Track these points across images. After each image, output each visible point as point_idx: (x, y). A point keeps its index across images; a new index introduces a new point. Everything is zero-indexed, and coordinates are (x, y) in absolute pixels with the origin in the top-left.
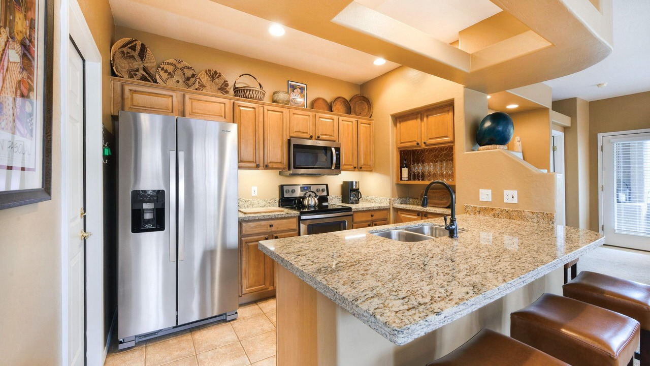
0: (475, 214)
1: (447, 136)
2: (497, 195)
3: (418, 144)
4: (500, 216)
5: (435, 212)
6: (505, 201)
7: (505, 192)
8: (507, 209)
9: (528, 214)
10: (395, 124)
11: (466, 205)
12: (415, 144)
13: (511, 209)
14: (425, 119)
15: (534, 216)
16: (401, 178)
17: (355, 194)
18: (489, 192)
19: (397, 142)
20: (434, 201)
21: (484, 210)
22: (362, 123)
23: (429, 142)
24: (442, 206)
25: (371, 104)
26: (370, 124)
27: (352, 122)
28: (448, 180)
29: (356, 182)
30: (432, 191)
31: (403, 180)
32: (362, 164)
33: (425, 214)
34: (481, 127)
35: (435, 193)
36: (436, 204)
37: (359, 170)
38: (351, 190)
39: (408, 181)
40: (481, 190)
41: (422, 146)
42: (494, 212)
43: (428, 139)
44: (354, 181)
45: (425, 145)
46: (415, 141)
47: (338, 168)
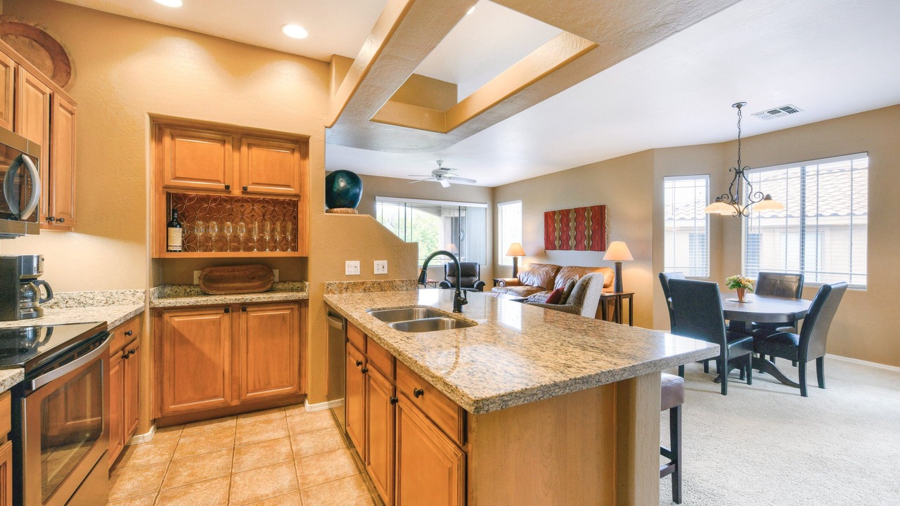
0: (340, 292)
1: (289, 186)
2: (367, 267)
3: (227, 187)
4: (371, 289)
5: (270, 300)
6: (376, 272)
7: (376, 262)
8: (379, 281)
9: (399, 283)
10: (155, 136)
11: (328, 282)
12: (222, 186)
13: (383, 281)
14: (244, 149)
15: (404, 284)
16: (167, 246)
17: (32, 289)
18: (357, 263)
19: (160, 173)
20: (232, 285)
21: (352, 286)
22: (61, 105)
23: (251, 188)
24: (256, 291)
25: (72, 65)
26: (72, 114)
27: (43, 93)
28: (286, 250)
29: (38, 257)
30: (230, 268)
31: (171, 251)
32: (59, 211)
33: (244, 307)
34: (336, 183)
35: (235, 271)
36: (240, 289)
37: (51, 227)
38: (22, 280)
39: (182, 253)
40: (347, 262)
41: (236, 192)
42: (364, 286)
43: (251, 183)
44: (35, 255)
45: (243, 193)
46: (219, 181)
47: (34, 218)
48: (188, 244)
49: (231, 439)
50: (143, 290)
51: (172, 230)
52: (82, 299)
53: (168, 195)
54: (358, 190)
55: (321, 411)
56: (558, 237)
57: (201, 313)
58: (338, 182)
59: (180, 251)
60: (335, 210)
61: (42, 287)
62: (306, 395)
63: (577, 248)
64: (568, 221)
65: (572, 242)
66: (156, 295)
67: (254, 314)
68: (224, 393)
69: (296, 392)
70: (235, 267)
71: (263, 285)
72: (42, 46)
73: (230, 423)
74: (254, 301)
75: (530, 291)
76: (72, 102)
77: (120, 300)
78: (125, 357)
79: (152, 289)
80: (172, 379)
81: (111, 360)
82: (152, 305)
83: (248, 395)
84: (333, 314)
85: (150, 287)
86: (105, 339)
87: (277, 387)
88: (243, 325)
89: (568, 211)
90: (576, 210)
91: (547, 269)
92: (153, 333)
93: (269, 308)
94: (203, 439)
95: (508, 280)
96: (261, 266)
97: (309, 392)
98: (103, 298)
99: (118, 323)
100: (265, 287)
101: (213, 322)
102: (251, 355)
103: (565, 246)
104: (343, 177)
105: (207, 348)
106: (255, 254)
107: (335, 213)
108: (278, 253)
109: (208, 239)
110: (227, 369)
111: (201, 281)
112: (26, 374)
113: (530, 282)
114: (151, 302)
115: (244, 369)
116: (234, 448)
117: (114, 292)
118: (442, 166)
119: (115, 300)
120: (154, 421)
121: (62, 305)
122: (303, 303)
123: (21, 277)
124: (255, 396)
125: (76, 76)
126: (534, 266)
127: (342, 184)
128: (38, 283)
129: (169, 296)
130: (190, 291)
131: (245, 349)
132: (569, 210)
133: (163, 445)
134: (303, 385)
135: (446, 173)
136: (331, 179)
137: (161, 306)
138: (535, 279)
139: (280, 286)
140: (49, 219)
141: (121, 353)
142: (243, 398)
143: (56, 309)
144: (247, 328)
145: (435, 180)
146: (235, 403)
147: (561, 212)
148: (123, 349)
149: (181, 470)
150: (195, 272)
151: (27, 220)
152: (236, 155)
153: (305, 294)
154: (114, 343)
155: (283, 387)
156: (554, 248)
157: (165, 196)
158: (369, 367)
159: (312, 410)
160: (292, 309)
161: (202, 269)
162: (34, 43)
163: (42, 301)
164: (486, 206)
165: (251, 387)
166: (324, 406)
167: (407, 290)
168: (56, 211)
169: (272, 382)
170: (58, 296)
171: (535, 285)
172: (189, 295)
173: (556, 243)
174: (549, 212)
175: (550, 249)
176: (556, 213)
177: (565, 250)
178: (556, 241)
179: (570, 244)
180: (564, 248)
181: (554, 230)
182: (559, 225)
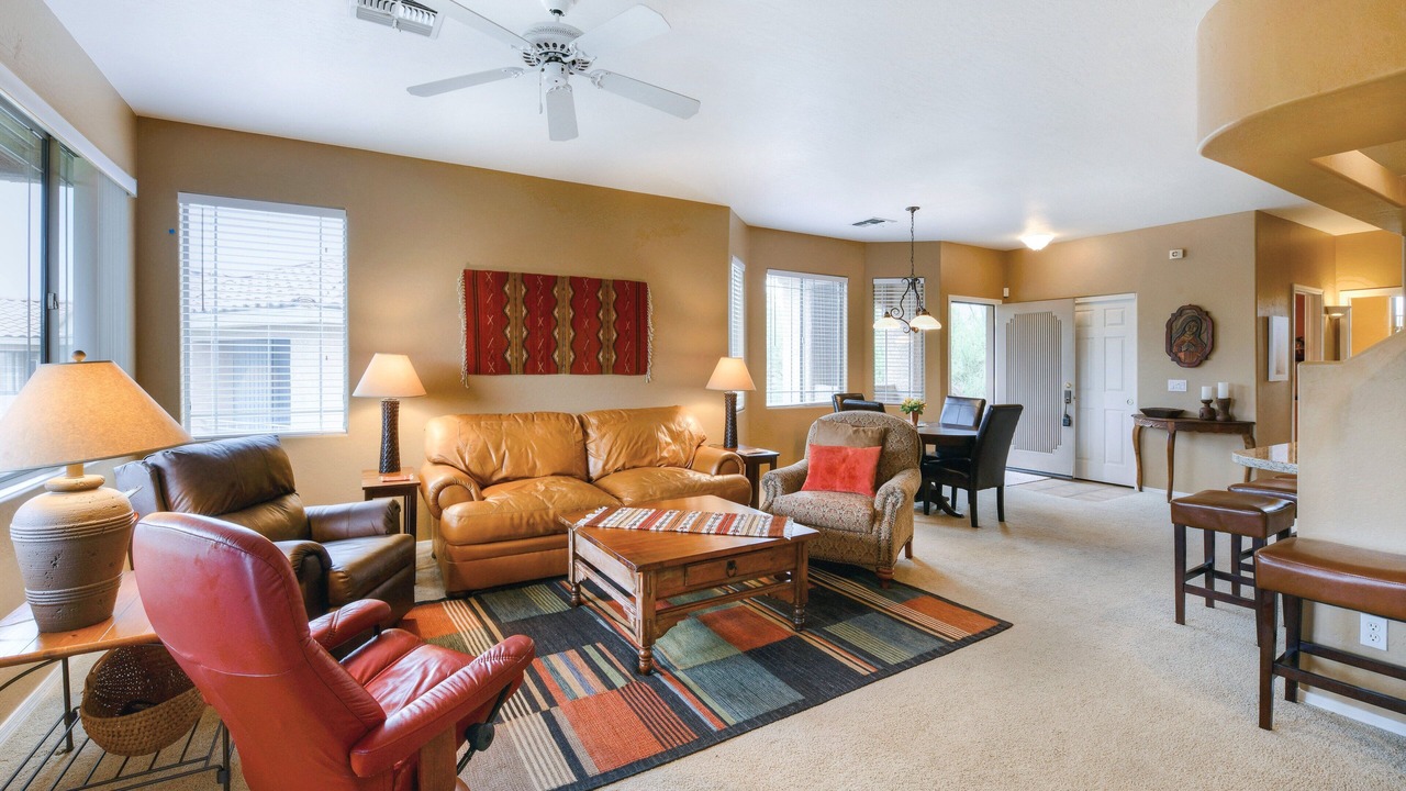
56: (515, 341)
63: (576, 369)
64: (552, 302)
65: (565, 354)
89: (550, 280)
90: (576, 282)
103: (540, 361)
132: (556, 277)
147: (529, 279)
156: (504, 368)
173: (508, 355)
174: (484, 272)
175: (491, 374)
176: (511, 279)
177: (541, 373)
178: (509, 353)
179: (557, 359)
180: (538, 368)
181: (503, 321)
182: (522, 311)
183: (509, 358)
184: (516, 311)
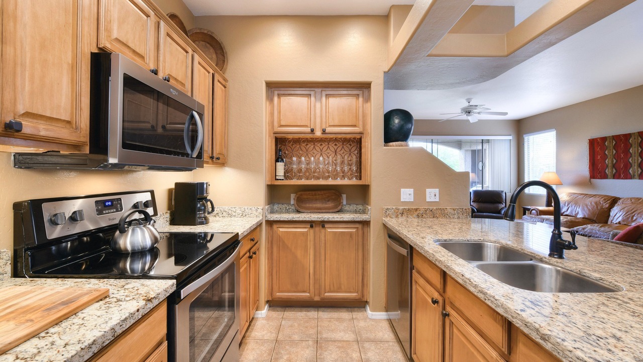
0: (397, 216)
1: (355, 126)
2: (420, 194)
3: (312, 130)
4: (424, 215)
5: (341, 220)
6: (428, 200)
7: (428, 191)
8: (431, 208)
9: (450, 211)
10: (270, 98)
11: (386, 207)
12: (308, 130)
13: (435, 208)
14: (323, 99)
15: (456, 212)
16: (276, 176)
17: (204, 205)
18: (411, 191)
19: (272, 123)
20: (314, 205)
21: (407, 212)
22: (219, 81)
23: (328, 130)
24: (331, 211)
25: (225, 55)
26: (225, 87)
27: (209, 72)
28: (352, 178)
29: (207, 183)
30: (313, 192)
31: (278, 180)
32: (218, 152)
33: (323, 224)
34: (392, 120)
35: (316, 195)
36: (320, 209)
37: (213, 163)
38: (199, 199)
39: (284, 181)
40: (402, 190)
41: (318, 133)
42: (418, 212)
43: (327, 126)
44: (205, 182)
45: (322, 133)
46: (306, 126)
47: (200, 156)
48: (288, 174)
49: (315, 330)
50: (262, 208)
51: (278, 164)
52: (230, 212)
53: (277, 139)
54: (410, 125)
55: (380, 320)
56: (610, 165)
57: (295, 226)
58: (393, 120)
59: (283, 180)
60: (391, 144)
61: (209, 203)
62: (367, 302)
63: (641, 177)
64: (628, 146)
65: (634, 170)
66: (269, 211)
67: (330, 230)
68: (309, 290)
69: (360, 299)
70: (317, 192)
71: (336, 207)
72: (211, 46)
73: (313, 314)
74: (330, 220)
75: (575, 222)
76: (226, 80)
77: (249, 214)
78: (250, 257)
79: (267, 207)
80: (278, 273)
81: (241, 261)
82: (267, 219)
83: (326, 294)
84: (393, 237)
85: (266, 205)
86: (237, 247)
87: (346, 292)
88: (323, 238)
89: (627, 136)
91: (597, 199)
92: (268, 238)
93: (341, 226)
94: (296, 324)
95: (541, 208)
96: (334, 191)
97: (370, 300)
98: (240, 212)
99: (245, 233)
100: (337, 208)
101: (303, 233)
102: (328, 263)
103: (622, 173)
104: (397, 114)
105: (299, 253)
106: (330, 182)
107: (391, 146)
108: (346, 182)
109: (300, 171)
110: (312, 271)
111: (295, 202)
112: (178, 285)
113: (572, 212)
114: (266, 216)
115: (323, 273)
116: (317, 341)
117: (246, 208)
118: (471, 104)
119: (247, 214)
120: (268, 302)
121: (221, 216)
122: (366, 224)
123: (198, 197)
124: (330, 296)
125: (227, 62)
126: (576, 196)
127: (396, 121)
128: (207, 201)
129: (277, 212)
130: (289, 209)
131: (324, 257)
133: (272, 323)
134: (365, 293)
135: (476, 109)
136: (388, 117)
137: (272, 219)
138: (579, 210)
139: (347, 208)
140: (212, 158)
141: (248, 254)
142: (322, 296)
143: (217, 218)
144: (325, 240)
145: (464, 117)
146: (317, 299)
147: (616, 138)
148: (249, 251)
149: (282, 352)
150: (292, 195)
151: (196, 158)
152: (318, 105)
153: (367, 217)
154: (242, 249)
155: (350, 292)
156: (605, 176)
157: (274, 140)
158: (449, 309)
159: (373, 317)
160: (357, 228)
161: (296, 193)
162: (208, 45)
163: (209, 213)
164: (510, 138)
165: (327, 289)
166: (382, 315)
167: (459, 218)
168: (216, 152)
169: (343, 287)
170: (218, 209)
171: (580, 216)
172: (288, 212)
173: (607, 171)
174: (596, 139)
175: (599, 178)
176: (608, 140)
177: (622, 179)
178: (607, 170)
179: (631, 172)
180: (621, 176)
181: (605, 157)
182: (613, 152)
183: (607, 172)
184: (610, 153)
